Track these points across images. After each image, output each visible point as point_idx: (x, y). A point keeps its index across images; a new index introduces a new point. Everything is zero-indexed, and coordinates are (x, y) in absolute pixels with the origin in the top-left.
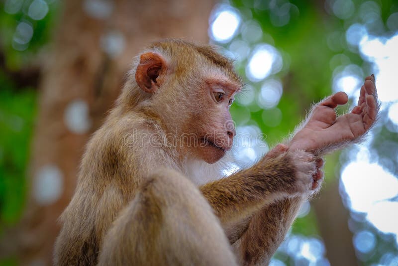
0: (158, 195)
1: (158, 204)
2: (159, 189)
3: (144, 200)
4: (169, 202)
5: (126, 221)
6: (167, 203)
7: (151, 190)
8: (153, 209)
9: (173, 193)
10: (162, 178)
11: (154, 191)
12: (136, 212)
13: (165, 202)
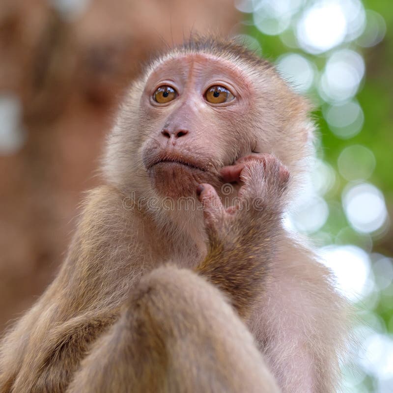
0: (159, 317)
1: (159, 332)
2: (160, 305)
3: (135, 324)
4: (180, 330)
5: (104, 361)
6: (176, 332)
7: (147, 308)
8: (151, 341)
9: (185, 314)
10: (165, 287)
11: (152, 310)
12: (121, 345)
13: (171, 330)
